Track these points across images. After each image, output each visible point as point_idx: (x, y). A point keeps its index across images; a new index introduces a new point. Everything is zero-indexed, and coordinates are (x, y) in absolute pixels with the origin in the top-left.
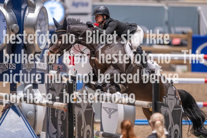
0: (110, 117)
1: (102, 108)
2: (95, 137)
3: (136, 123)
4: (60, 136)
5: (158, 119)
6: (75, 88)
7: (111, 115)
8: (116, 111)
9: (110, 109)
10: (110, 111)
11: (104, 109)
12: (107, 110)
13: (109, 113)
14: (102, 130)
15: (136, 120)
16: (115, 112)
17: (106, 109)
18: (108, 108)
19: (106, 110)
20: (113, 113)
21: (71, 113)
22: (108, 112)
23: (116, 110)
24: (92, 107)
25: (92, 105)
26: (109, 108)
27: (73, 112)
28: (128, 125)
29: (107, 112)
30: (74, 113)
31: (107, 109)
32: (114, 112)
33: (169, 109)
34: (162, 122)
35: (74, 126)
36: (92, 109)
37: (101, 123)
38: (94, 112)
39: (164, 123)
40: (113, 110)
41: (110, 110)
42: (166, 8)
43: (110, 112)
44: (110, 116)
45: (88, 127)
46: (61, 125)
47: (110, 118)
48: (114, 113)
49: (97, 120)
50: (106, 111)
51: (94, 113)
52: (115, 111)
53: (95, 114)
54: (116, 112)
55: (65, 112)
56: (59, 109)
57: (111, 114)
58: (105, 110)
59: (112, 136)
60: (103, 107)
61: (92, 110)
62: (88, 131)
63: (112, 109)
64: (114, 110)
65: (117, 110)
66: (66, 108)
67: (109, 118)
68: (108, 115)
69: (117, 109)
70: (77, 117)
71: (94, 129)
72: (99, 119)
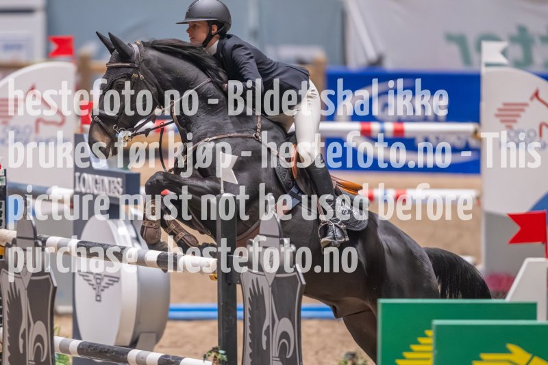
0: (98, 298)
1: (77, 274)
2: (59, 355)
3: (172, 314)
6: (3, 218)
7: (103, 294)
8: (117, 282)
9: (99, 277)
10: (98, 281)
11: (81, 278)
12: (90, 280)
13: (95, 289)
14: (76, 334)
15: (172, 305)
16: (112, 284)
17: (88, 276)
18: (92, 273)
19: (88, 280)
20: (107, 287)
22: (92, 285)
23: (116, 280)
26: (97, 274)
29: (90, 284)
31: (91, 277)
32: (109, 284)
33: (265, 275)
36: (48, 276)
37: (74, 316)
38: (55, 285)
40: (106, 280)
41: (100, 279)
43: (100, 284)
44: (98, 296)
45: (39, 328)
47: (100, 301)
48: (111, 287)
49: (61, 308)
51: (55, 288)
52: (114, 281)
53: (58, 290)
54: (115, 284)
57: (102, 290)
58: (85, 280)
59: (106, 352)
61: (47, 279)
62: (39, 339)
63: (105, 276)
64: (110, 280)
65: (118, 278)
67: (97, 300)
68: (94, 293)
69: (117, 276)
70: (8, 299)
71: (56, 333)
72: (67, 304)
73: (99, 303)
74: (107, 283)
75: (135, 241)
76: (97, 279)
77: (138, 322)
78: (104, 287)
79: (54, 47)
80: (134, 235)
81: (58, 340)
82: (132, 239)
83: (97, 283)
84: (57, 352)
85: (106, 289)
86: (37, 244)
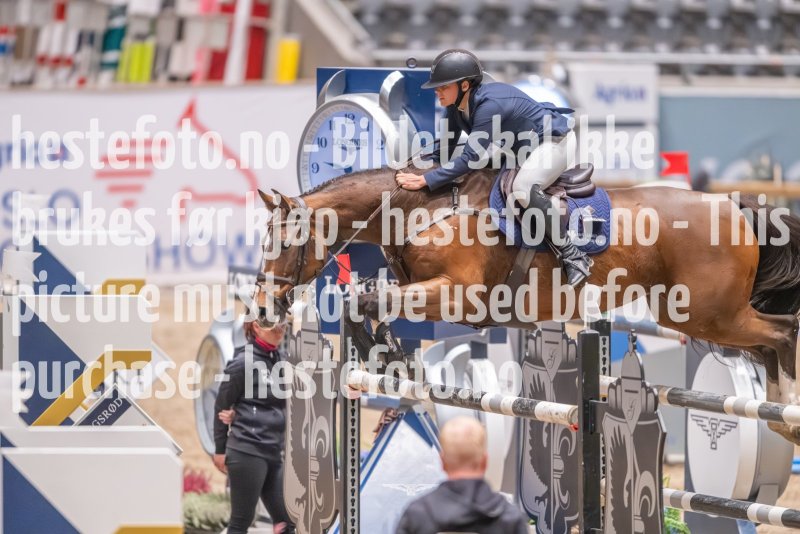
0: (714, 446)
1: (690, 419)
2: (670, 509)
4: (557, 506)
6: (607, 355)
7: (719, 441)
8: (736, 427)
9: (714, 422)
10: (714, 426)
11: (694, 420)
12: (705, 426)
13: (710, 435)
14: (689, 486)
16: (730, 430)
17: (701, 421)
18: (707, 418)
19: (702, 426)
20: (724, 434)
21: (592, 433)
22: (707, 431)
23: (734, 425)
24: (657, 417)
25: (658, 410)
26: (712, 419)
27: (598, 431)
29: (704, 430)
30: (601, 436)
31: (706, 422)
32: (726, 430)
35: (602, 475)
36: (656, 421)
37: (686, 465)
38: (665, 430)
40: (722, 425)
41: (715, 424)
43: (716, 429)
44: (713, 443)
45: (646, 479)
46: (560, 471)
47: (715, 449)
48: (727, 433)
49: (674, 456)
50: (700, 428)
51: (664, 435)
52: (731, 427)
53: (668, 436)
54: (733, 429)
55: (574, 433)
56: (554, 424)
57: (718, 437)
58: (699, 425)
60: (692, 416)
61: (656, 424)
62: (646, 491)
63: (722, 421)
64: (726, 426)
65: (737, 424)
67: (712, 448)
68: (709, 440)
70: (611, 446)
71: (665, 485)
72: (678, 453)
73: (714, 451)
74: (723, 429)
75: (755, 382)
77: (758, 473)
78: (721, 433)
79: (666, 164)
80: (754, 375)
81: (668, 492)
82: (752, 379)
83: (713, 429)
84: (667, 506)
85: (722, 436)
86: (644, 385)
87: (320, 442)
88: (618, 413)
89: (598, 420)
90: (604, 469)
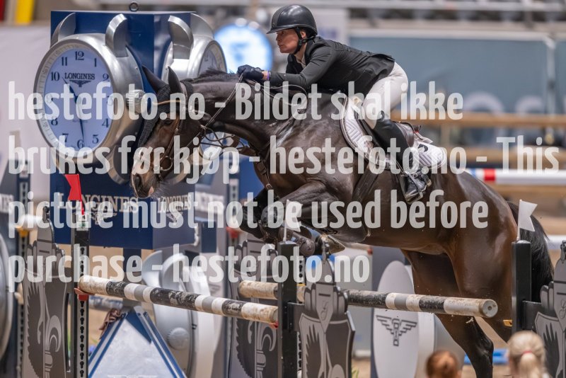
0: (396, 343)
1: (375, 319)
5: (528, 348)
7: (401, 339)
8: (414, 326)
9: (396, 322)
10: (396, 326)
11: (379, 322)
12: (388, 325)
13: (393, 333)
14: (374, 377)
16: (410, 329)
17: (385, 321)
18: (390, 318)
19: (386, 325)
20: (405, 332)
21: (290, 331)
22: (391, 330)
23: (414, 325)
24: (346, 317)
25: (348, 312)
26: (394, 319)
27: (296, 330)
28: (446, 366)
29: (388, 329)
30: (298, 334)
31: (389, 322)
32: (407, 329)
33: (558, 321)
34: (538, 357)
35: (298, 368)
36: (346, 321)
37: (372, 359)
38: (354, 329)
39: (543, 358)
40: (404, 325)
41: (398, 324)
42: (551, 44)
43: (397, 328)
44: (395, 340)
45: (337, 372)
46: (263, 364)
47: (397, 345)
48: (408, 331)
49: (360, 352)
50: (384, 327)
51: (353, 333)
52: (412, 326)
53: (356, 334)
54: (413, 328)
55: (274, 330)
56: (258, 323)
57: (400, 335)
58: (383, 324)
60: (377, 316)
61: (346, 323)
63: (403, 321)
64: (407, 325)
65: (416, 323)
66: (276, 319)
67: (395, 345)
68: (392, 337)
69: (415, 321)
70: (307, 343)
71: (354, 377)
72: (365, 349)
73: (396, 347)
74: (404, 328)
76: (395, 323)
78: (402, 332)
83: (395, 328)
85: (403, 334)
86: (335, 289)
87: (53, 338)
88: (313, 313)
89: (295, 321)
90: (300, 362)
